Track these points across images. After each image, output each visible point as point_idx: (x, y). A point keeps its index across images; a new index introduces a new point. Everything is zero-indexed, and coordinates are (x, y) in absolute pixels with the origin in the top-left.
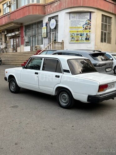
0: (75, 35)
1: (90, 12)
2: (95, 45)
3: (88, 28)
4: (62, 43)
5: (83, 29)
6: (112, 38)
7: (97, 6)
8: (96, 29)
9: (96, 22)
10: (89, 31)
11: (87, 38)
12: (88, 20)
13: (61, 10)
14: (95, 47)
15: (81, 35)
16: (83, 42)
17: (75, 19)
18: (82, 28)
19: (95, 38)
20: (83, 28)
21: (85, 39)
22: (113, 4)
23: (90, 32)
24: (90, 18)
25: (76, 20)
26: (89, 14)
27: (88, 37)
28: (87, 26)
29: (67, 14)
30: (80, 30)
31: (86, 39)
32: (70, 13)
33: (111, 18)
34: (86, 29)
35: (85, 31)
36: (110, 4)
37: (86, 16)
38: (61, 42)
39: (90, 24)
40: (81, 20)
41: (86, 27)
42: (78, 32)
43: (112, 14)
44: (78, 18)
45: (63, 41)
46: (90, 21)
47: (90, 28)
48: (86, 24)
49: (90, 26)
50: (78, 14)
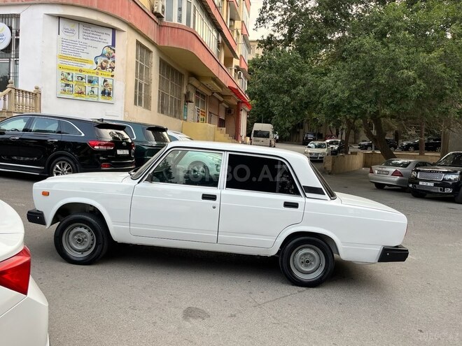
0: (75, 79)
1: (114, 30)
2: (125, 111)
3: (109, 66)
4: (36, 95)
5: (95, 66)
6: (152, 98)
7: (129, 18)
8: (126, 71)
9: (127, 55)
10: (111, 74)
11: (105, 90)
12: (109, 46)
13: (31, 4)
14: (125, 116)
15: (90, 82)
16: (95, 99)
17: (75, 38)
18: (92, 64)
19: (125, 95)
20: (97, 63)
21: (100, 92)
22: (155, 22)
23: (112, 76)
24: (114, 44)
25: (78, 40)
26: (110, 32)
27: (108, 90)
28: (105, 61)
29: (50, 18)
30: (87, 67)
31: (104, 93)
32: (59, 17)
33: (150, 52)
34: (103, 68)
35: (100, 72)
36: (150, 20)
37: (104, 37)
38: (32, 91)
39: (113, 57)
40: (89, 42)
41: (104, 64)
42: (83, 73)
43: (153, 43)
44: (81, 36)
45: (37, 88)
46: (114, 50)
47: (113, 68)
48: (103, 55)
49: (114, 62)
50: (81, 26)
